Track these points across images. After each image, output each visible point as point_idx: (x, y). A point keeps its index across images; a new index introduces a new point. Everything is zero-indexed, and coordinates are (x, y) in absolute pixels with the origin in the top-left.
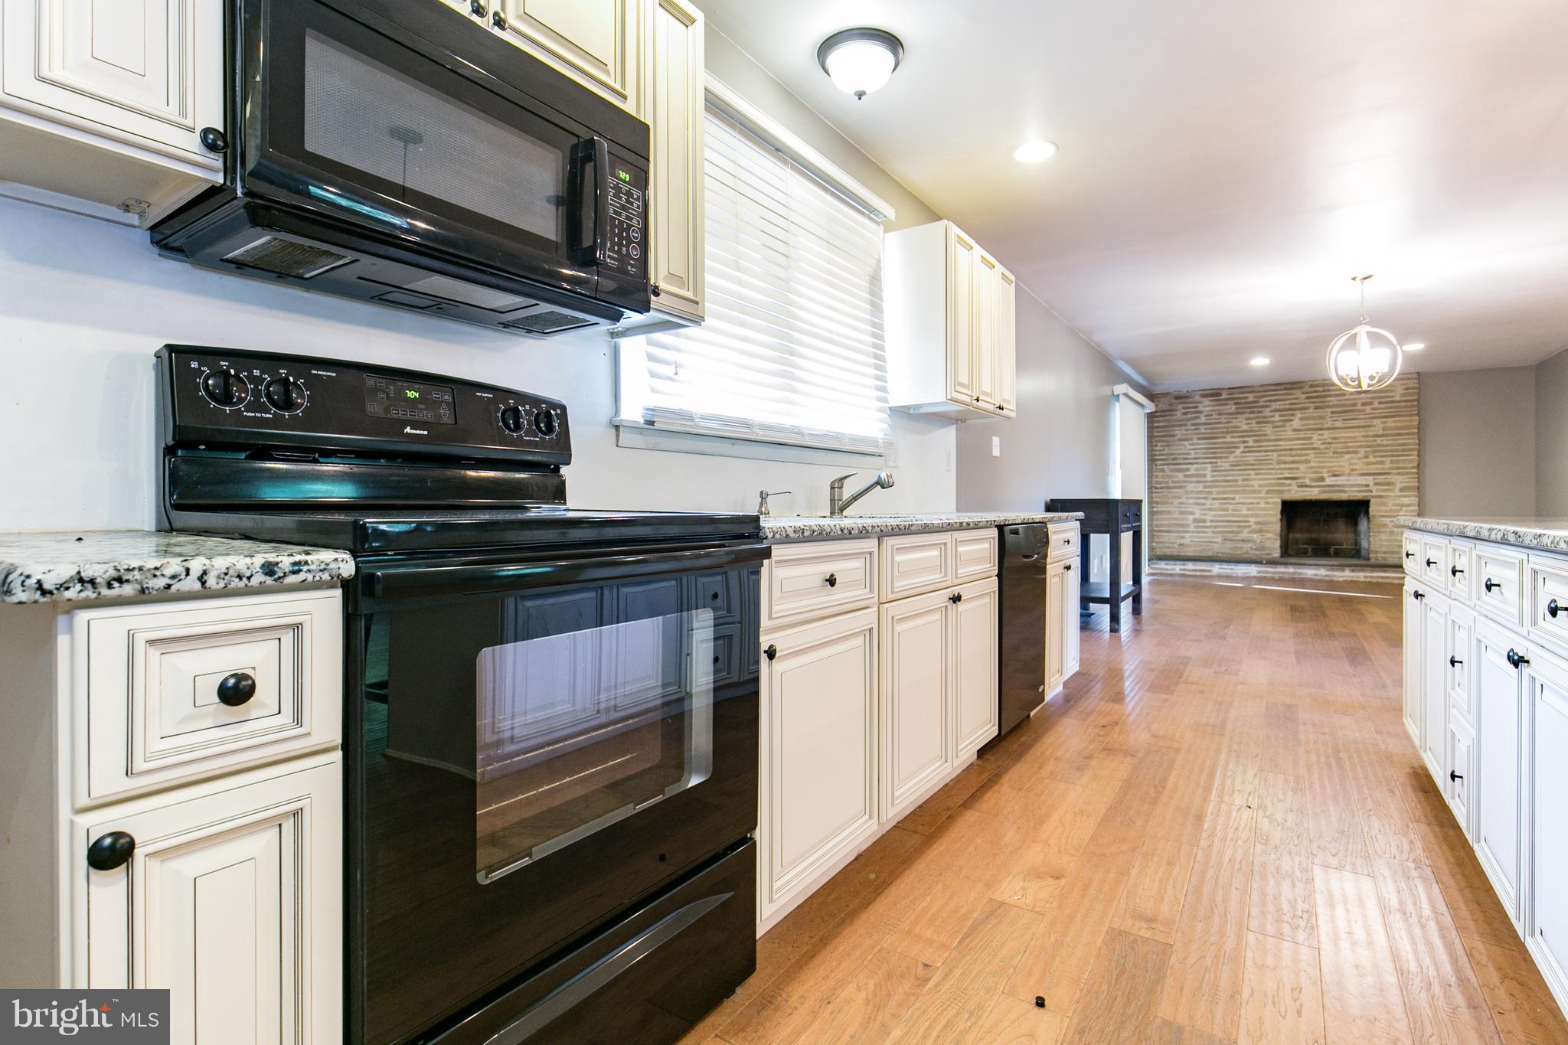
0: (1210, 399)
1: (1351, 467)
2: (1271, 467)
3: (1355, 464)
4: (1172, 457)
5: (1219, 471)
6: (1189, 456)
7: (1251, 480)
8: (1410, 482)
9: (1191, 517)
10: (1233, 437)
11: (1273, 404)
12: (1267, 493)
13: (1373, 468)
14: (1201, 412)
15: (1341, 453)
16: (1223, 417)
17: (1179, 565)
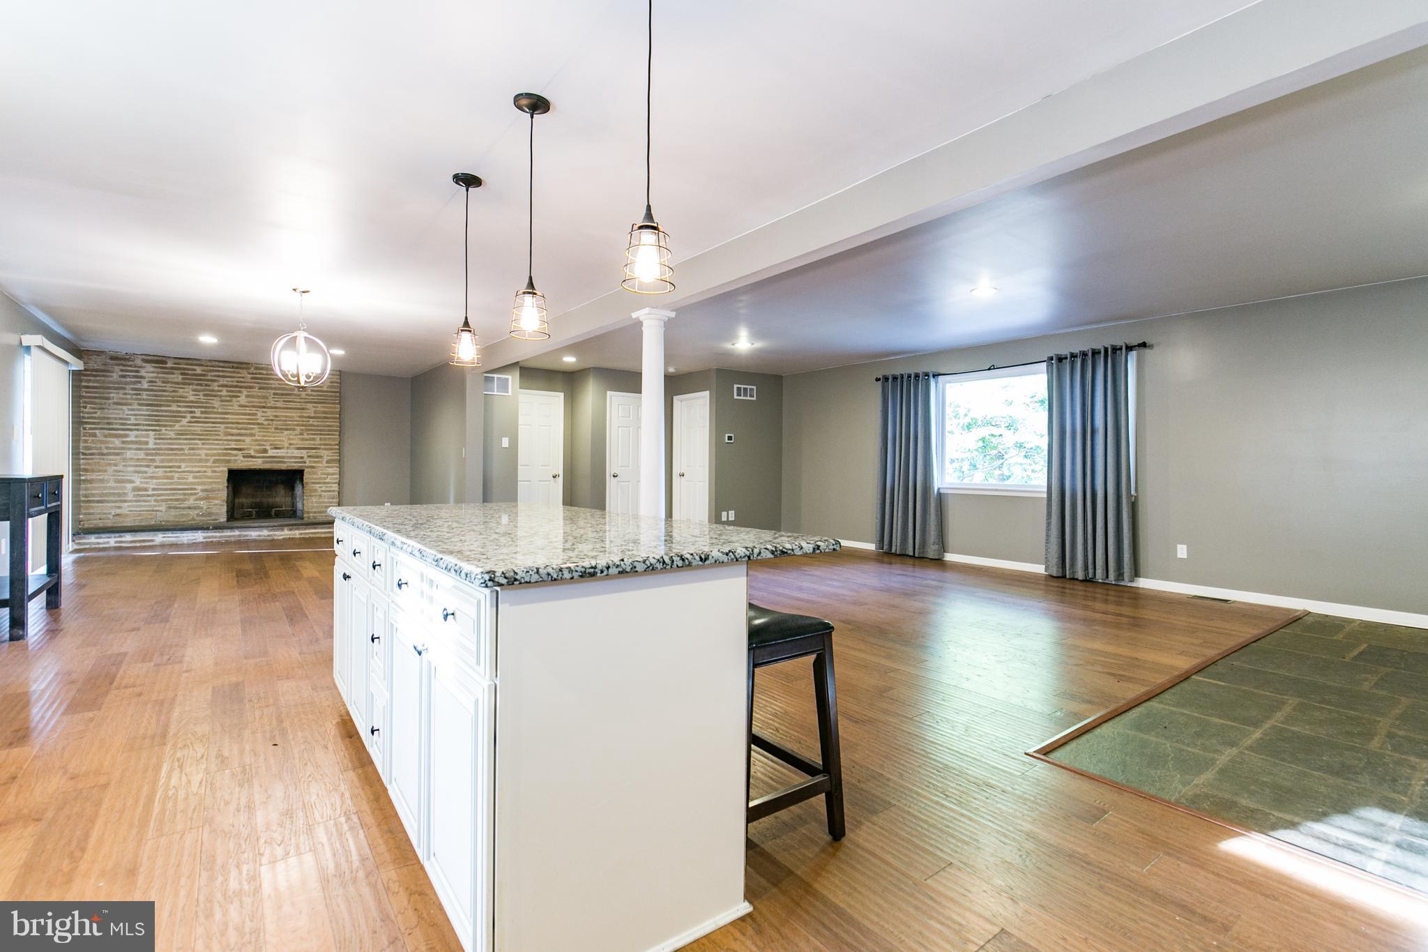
0: (154, 365)
1: (289, 442)
2: (219, 438)
3: (293, 439)
4: (106, 421)
5: (163, 439)
6: (129, 422)
7: (198, 449)
8: (333, 456)
9: (129, 486)
10: (179, 406)
11: (221, 379)
12: (214, 462)
14: (143, 377)
15: (281, 429)
16: (169, 385)
17: (115, 537)
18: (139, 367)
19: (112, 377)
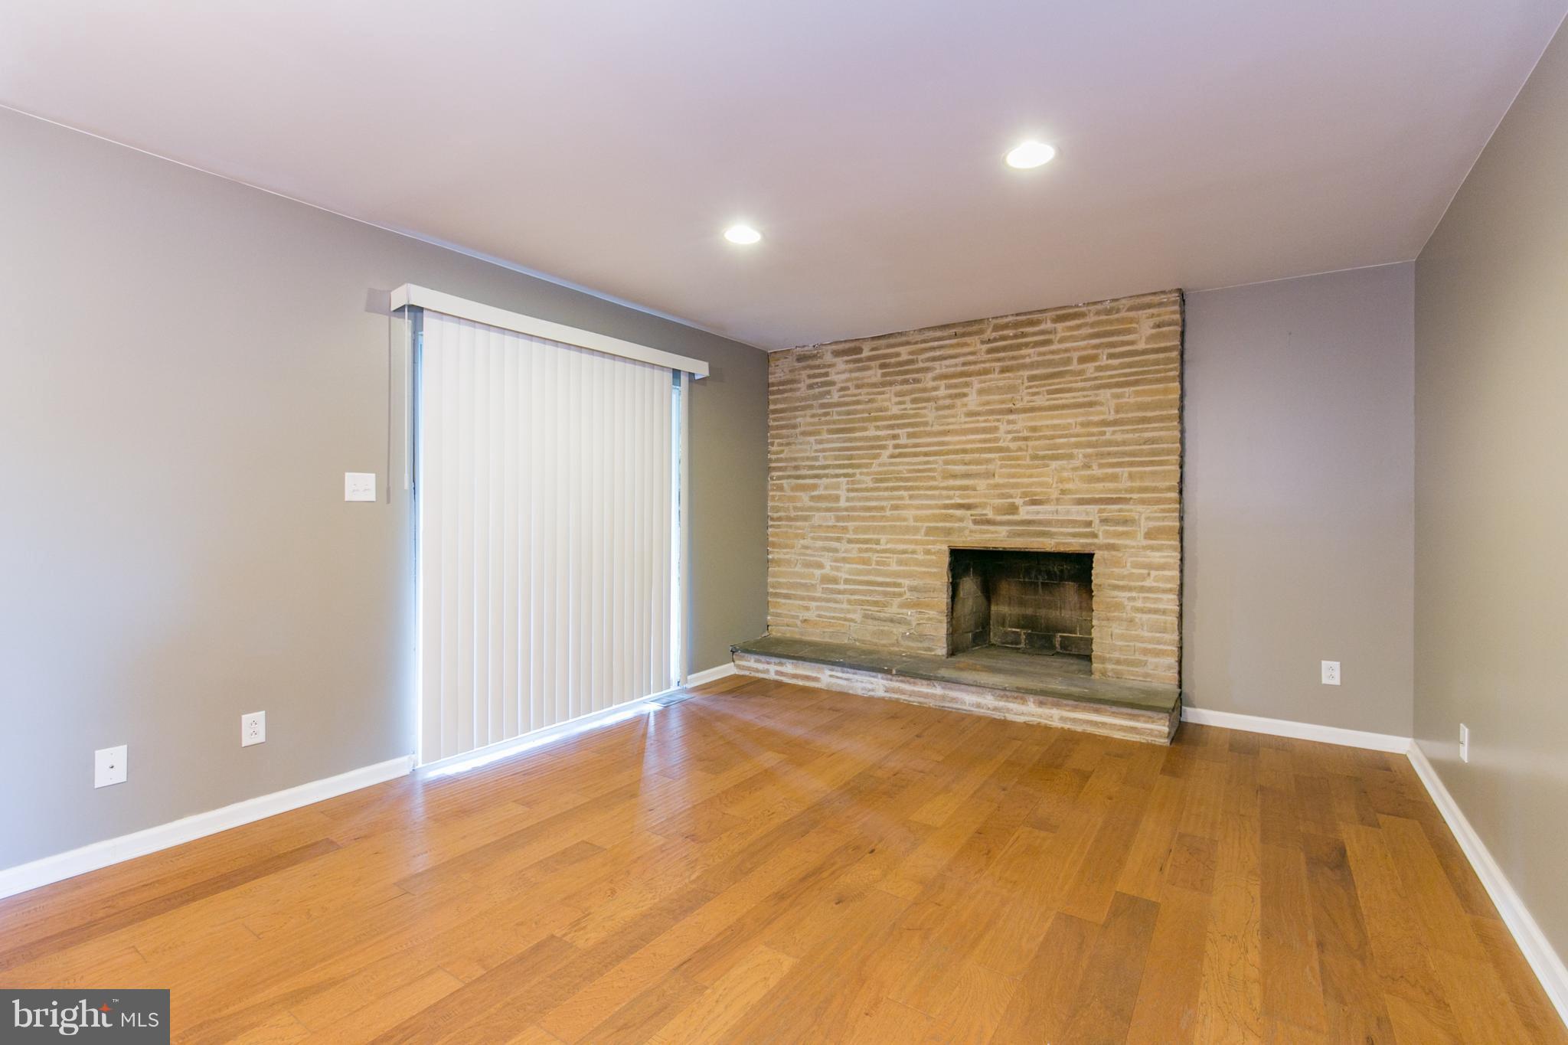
0: (846, 358)
2: (934, 483)
3: (1068, 480)
4: (793, 464)
5: (857, 490)
6: (817, 464)
7: (904, 508)
8: (1164, 519)
9: (818, 572)
10: (877, 428)
12: (927, 534)
13: (1099, 488)
14: (832, 383)
15: (1044, 458)
16: (863, 391)
18: (829, 366)
19: (799, 389)
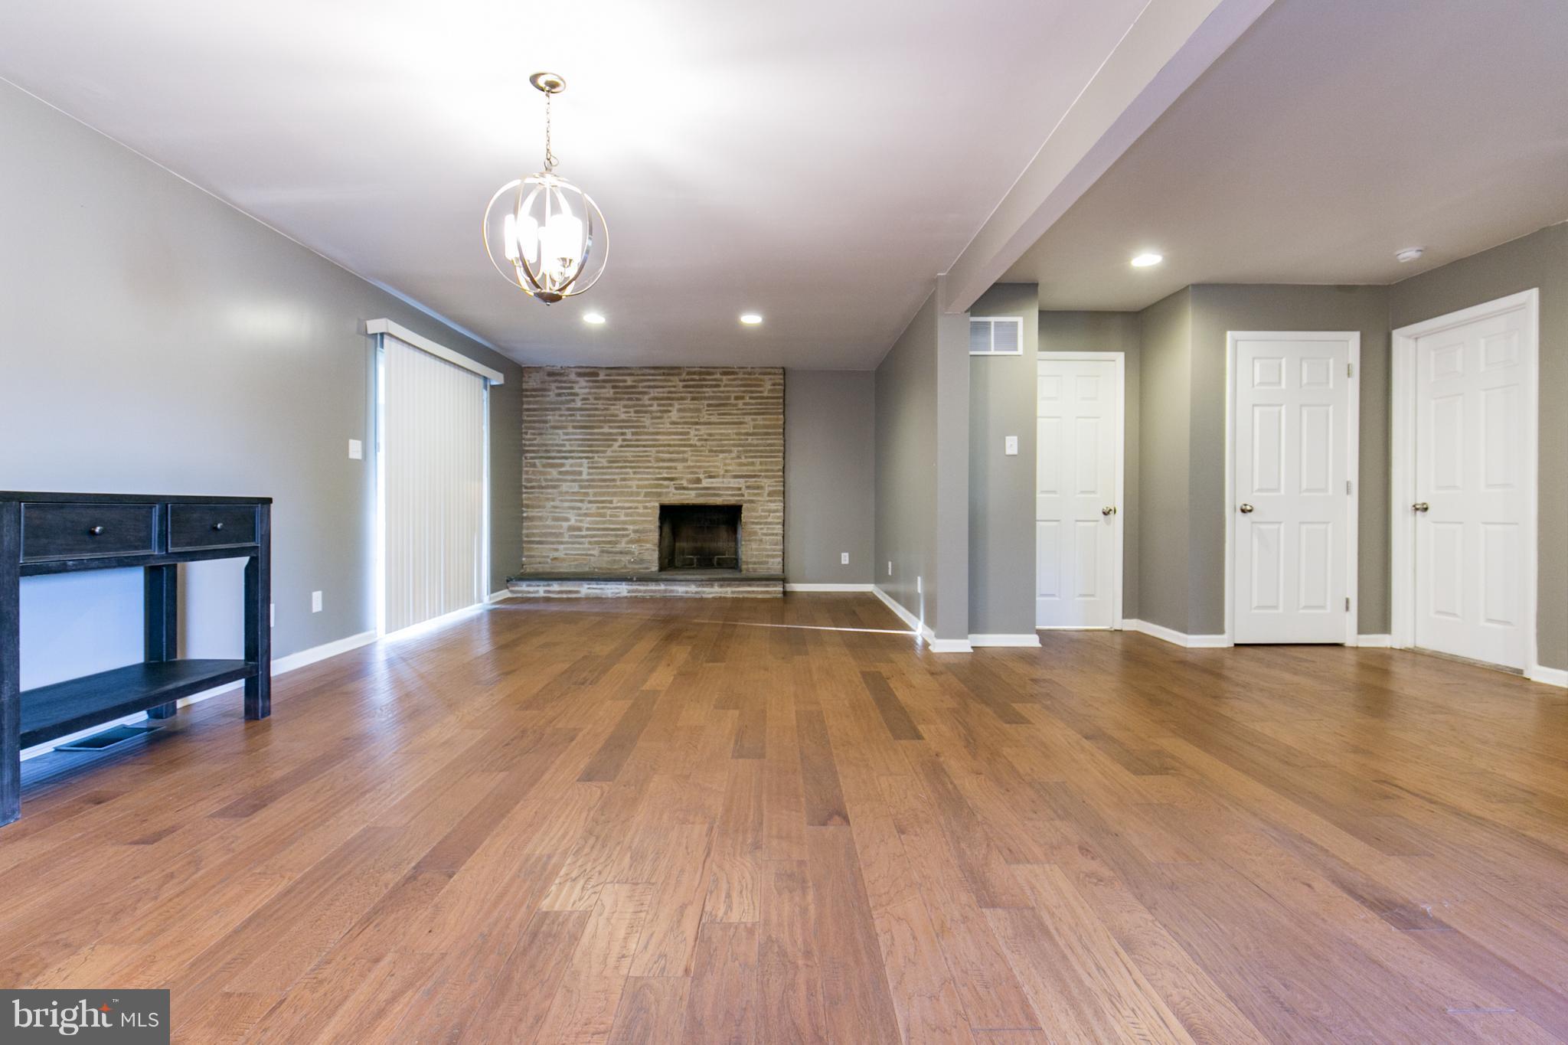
0: (587, 379)
1: (725, 468)
2: (650, 465)
3: (729, 465)
4: (544, 448)
5: (595, 468)
6: (564, 449)
7: (629, 480)
8: (776, 486)
9: (565, 524)
10: (611, 427)
11: (651, 390)
12: (645, 496)
13: (745, 469)
14: (576, 395)
15: (716, 451)
16: (600, 402)
17: (544, 586)
18: (573, 382)
19: (549, 396)
